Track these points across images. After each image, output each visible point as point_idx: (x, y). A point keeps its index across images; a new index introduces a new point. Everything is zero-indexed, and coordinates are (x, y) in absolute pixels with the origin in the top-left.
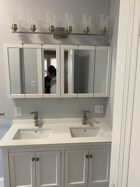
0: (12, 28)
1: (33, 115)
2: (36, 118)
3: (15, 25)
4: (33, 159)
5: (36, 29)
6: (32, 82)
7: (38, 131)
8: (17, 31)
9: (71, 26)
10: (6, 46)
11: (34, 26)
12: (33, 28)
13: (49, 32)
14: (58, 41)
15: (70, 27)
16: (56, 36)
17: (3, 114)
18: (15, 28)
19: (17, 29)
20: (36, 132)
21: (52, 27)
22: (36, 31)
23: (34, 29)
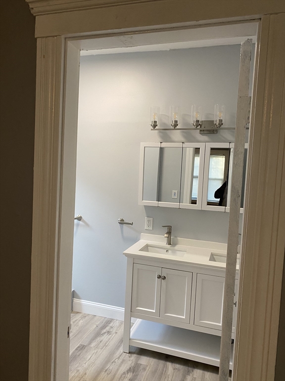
0: (151, 125)
1: (166, 230)
2: (169, 233)
3: (155, 122)
4: (159, 277)
5: (177, 125)
6: (174, 191)
7: (170, 251)
8: (157, 128)
9: (221, 118)
10: (143, 145)
11: (176, 122)
12: (174, 124)
13: (193, 127)
14: (205, 138)
15: (221, 121)
16: (202, 132)
17: (132, 224)
18: (155, 125)
19: (157, 125)
20: (167, 251)
21: (198, 121)
22: (177, 127)
23: (176, 125)
